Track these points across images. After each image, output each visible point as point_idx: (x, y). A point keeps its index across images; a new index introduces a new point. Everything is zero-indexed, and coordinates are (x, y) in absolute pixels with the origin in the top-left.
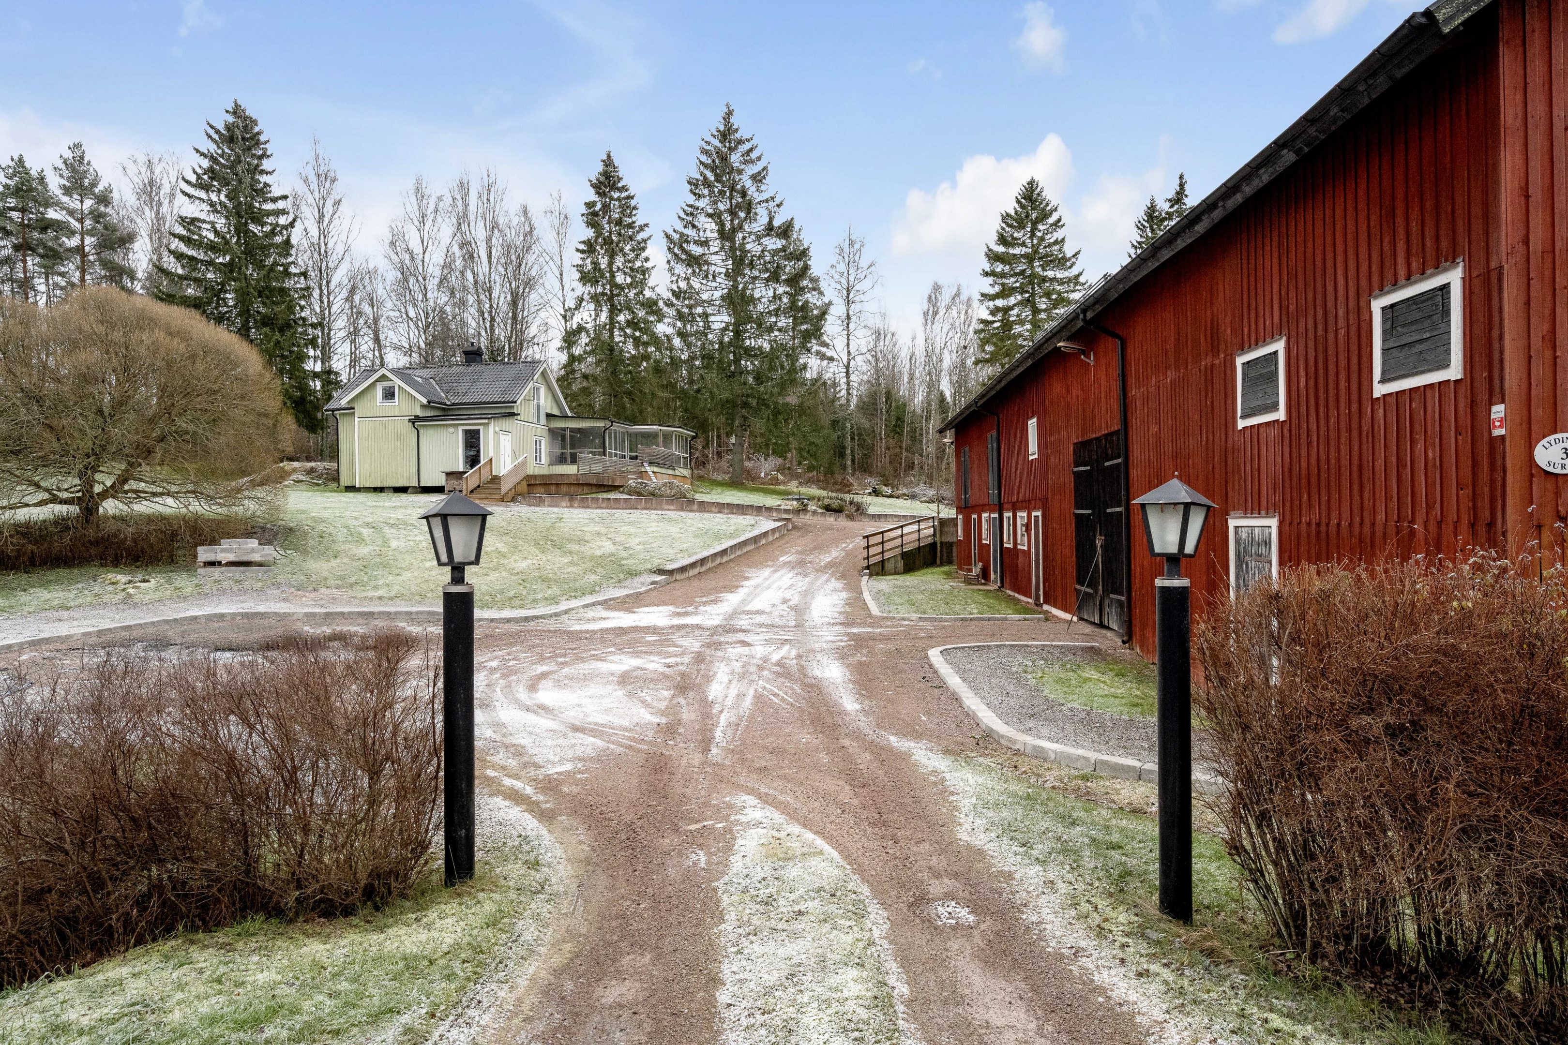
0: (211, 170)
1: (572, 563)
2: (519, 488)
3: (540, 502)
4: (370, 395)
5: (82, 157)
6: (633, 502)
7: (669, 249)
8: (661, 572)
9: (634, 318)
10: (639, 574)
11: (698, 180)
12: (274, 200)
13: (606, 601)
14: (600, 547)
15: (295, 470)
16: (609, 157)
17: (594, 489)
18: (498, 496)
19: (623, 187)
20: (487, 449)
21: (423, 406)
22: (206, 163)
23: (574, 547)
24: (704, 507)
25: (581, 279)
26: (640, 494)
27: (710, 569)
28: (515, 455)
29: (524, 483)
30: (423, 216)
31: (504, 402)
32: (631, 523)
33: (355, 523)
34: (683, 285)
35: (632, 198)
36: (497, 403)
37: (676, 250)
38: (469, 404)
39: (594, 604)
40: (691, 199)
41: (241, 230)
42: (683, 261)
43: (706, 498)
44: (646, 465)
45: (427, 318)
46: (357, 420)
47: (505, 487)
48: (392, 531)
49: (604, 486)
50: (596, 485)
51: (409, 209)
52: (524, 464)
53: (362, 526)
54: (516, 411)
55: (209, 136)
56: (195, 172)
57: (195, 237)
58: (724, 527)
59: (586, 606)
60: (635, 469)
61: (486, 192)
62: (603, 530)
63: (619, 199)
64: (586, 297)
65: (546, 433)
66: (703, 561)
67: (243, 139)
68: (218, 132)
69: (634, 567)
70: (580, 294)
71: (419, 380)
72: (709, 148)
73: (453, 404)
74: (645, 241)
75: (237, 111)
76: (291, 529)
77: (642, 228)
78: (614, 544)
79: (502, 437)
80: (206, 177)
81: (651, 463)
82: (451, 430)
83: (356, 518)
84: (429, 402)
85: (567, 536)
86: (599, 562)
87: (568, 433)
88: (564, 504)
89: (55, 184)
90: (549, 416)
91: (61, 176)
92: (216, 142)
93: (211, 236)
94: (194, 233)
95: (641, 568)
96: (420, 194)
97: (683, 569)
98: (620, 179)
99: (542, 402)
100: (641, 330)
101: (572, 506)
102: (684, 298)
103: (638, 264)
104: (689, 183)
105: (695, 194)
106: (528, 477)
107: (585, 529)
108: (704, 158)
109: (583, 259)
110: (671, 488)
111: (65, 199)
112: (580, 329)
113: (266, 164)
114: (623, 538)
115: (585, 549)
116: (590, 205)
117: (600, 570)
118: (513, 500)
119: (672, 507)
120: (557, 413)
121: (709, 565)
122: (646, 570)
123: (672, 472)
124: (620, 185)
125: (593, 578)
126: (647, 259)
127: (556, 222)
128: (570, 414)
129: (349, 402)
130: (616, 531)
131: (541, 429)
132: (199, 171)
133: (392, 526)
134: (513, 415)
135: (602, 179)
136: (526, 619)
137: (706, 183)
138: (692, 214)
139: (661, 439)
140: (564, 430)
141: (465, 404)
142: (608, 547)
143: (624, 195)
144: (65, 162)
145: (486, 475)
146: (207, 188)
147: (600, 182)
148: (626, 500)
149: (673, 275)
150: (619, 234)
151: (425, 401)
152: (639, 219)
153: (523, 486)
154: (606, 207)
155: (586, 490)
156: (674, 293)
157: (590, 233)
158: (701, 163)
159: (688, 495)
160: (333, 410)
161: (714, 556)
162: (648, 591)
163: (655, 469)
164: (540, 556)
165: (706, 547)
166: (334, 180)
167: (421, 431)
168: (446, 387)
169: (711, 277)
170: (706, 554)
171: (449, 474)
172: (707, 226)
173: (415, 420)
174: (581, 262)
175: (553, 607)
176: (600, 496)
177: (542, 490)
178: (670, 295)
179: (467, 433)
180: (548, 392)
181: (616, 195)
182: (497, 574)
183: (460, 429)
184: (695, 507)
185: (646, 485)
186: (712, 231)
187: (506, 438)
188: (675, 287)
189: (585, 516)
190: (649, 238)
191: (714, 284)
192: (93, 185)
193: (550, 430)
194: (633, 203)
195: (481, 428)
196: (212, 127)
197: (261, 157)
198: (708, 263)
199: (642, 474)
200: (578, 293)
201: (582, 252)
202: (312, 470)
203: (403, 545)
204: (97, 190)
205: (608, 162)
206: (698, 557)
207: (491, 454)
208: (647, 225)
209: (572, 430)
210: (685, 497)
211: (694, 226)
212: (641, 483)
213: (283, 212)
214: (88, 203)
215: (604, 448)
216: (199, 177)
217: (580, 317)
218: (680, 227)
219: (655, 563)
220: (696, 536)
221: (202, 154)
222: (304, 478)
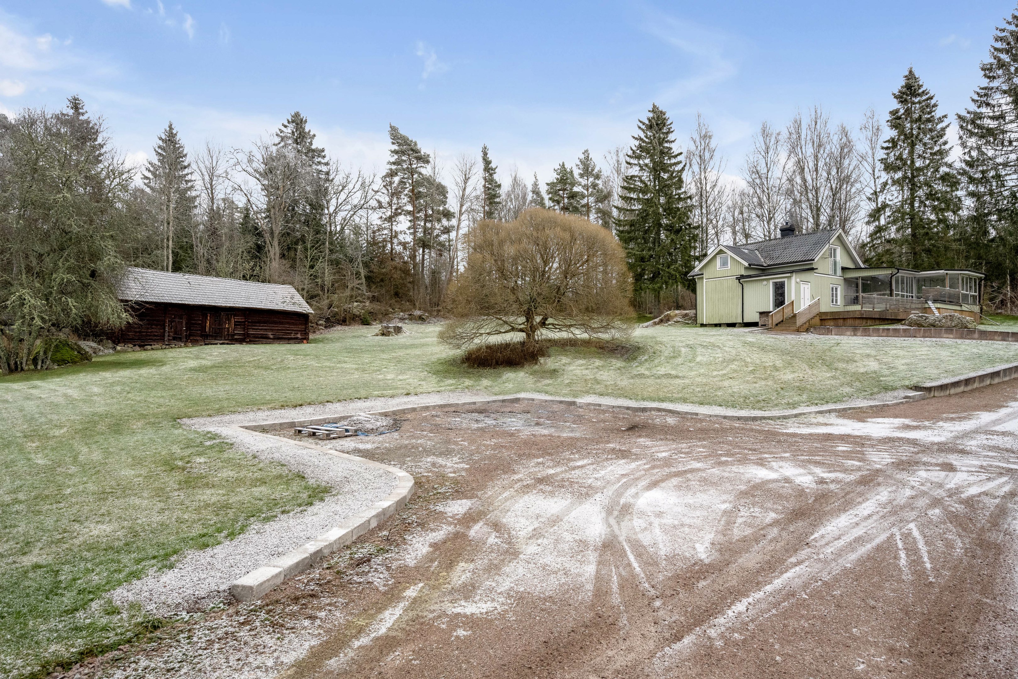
0: (640, 147)
1: (834, 378)
2: (813, 322)
3: (829, 332)
4: (713, 264)
5: (588, 157)
6: (912, 332)
7: (962, 127)
8: (917, 388)
9: (931, 191)
10: (894, 389)
11: (991, 65)
12: (676, 156)
13: (844, 410)
14: (865, 366)
15: (676, 315)
16: (911, 72)
17: (877, 322)
18: (795, 328)
19: (923, 92)
20: (790, 295)
21: (746, 268)
22: (637, 143)
23: (841, 365)
24: (984, 335)
25: (885, 169)
26: (920, 325)
27: (977, 388)
28: (813, 297)
29: (817, 319)
30: (767, 148)
31: (805, 261)
32: (902, 348)
33: (680, 344)
34: (974, 154)
35: (931, 98)
36: (799, 262)
37: (969, 127)
38: (779, 264)
39: (830, 411)
40: (985, 82)
41: (657, 177)
42: (976, 134)
43: (989, 328)
44: (930, 303)
45: (769, 214)
46: (705, 280)
47: (800, 321)
48: (703, 350)
49: (888, 319)
50: (879, 319)
51: (758, 145)
52: (818, 304)
53: (684, 347)
54: (814, 266)
55: (640, 128)
56: (632, 149)
57: (632, 186)
58: (1001, 353)
59: (821, 412)
60: (920, 306)
61: (814, 123)
62: (873, 353)
63: (919, 102)
64: (890, 182)
65: (842, 282)
66: (967, 382)
67: (657, 124)
68: (644, 124)
69: (891, 384)
70: (884, 180)
71: (746, 251)
72: (1003, 34)
73: (769, 266)
74: (943, 129)
75: (655, 110)
76: (639, 348)
77: (941, 120)
78: (880, 364)
79: (802, 286)
80: (638, 151)
81: (935, 301)
82: (765, 283)
83: (682, 342)
84: (750, 265)
85: (839, 356)
86: (858, 377)
87: (860, 282)
88: (849, 333)
89: (577, 172)
90: (844, 269)
91: (579, 168)
92: (643, 130)
93: (639, 184)
94: (631, 184)
95: (898, 384)
96: (765, 133)
97: (943, 387)
98: (920, 87)
99: (838, 258)
100: (938, 199)
101: (855, 335)
102: (978, 166)
103: (936, 148)
104: (983, 69)
105: (989, 77)
106: (821, 314)
107: (857, 351)
108: (999, 45)
109: (888, 154)
110: (952, 320)
111: (580, 180)
112: (885, 206)
113: (671, 137)
114: (890, 359)
115: (852, 368)
116: (894, 113)
117: (857, 384)
118: (807, 331)
119: (952, 336)
120: (851, 266)
121: (976, 385)
122: (902, 386)
123: (958, 308)
124: (920, 91)
125: (847, 390)
126: (945, 143)
127: (869, 134)
128: (862, 266)
129: (700, 270)
130: (886, 353)
131: (838, 279)
132: (634, 148)
133: (704, 347)
134: (813, 269)
135: (904, 90)
136: (754, 419)
137: (1001, 65)
138: (986, 95)
139: (947, 282)
140: (857, 278)
141: (777, 265)
142: (873, 365)
143: (924, 98)
144: (581, 161)
145: (788, 312)
146: (639, 157)
147: (904, 93)
148: (905, 330)
149: (965, 147)
150: (919, 128)
151: (746, 264)
152: (938, 113)
153: (817, 320)
154: (908, 112)
155: (869, 322)
156: (967, 163)
157: (894, 133)
158: (996, 49)
159: (970, 326)
160: (693, 276)
161: (982, 378)
162: (898, 404)
163: (939, 305)
164: (808, 370)
165: (974, 370)
166: (710, 137)
167: (745, 285)
168: (765, 254)
169: (1006, 143)
170: (972, 375)
171: (761, 313)
172: (1002, 101)
173: (740, 278)
174: (885, 157)
175: (790, 411)
176: (881, 327)
177: (832, 323)
178: (963, 165)
179: (776, 284)
180: (843, 251)
181: (916, 100)
182: (763, 383)
183: (771, 282)
184: (976, 335)
185: (927, 318)
186: (1007, 104)
187: (806, 286)
188: (967, 158)
189: (861, 342)
190: (948, 126)
191: (1010, 148)
192: (593, 170)
193: (845, 280)
194: (933, 102)
195: (786, 280)
196: (641, 122)
197: (667, 133)
198: (1004, 132)
199: (927, 310)
200: (883, 180)
201: (887, 148)
202: (686, 315)
203: (705, 359)
204: (594, 172)
205: (911, 76)
206: (962, 377)
207: (793, 298)
208: (945, 116)
209: (863, 279)
210: (966, 327)
211: (988, 105)
212: (921, 317)
213: (680, 162)
214: (591, 179)
215: (891, 290)
216: (634, 152)
217: (884, 196)
218: (973, 107)
219: (914, 381)
220: (966, 360)
221: (636, 139)
222: (680, 320)
